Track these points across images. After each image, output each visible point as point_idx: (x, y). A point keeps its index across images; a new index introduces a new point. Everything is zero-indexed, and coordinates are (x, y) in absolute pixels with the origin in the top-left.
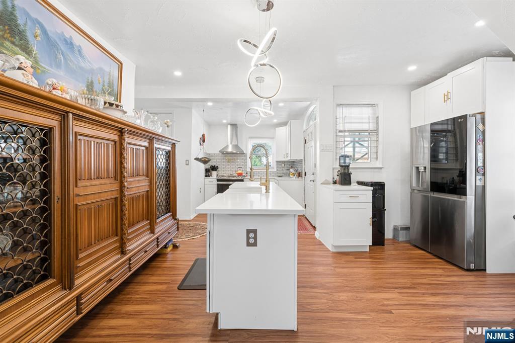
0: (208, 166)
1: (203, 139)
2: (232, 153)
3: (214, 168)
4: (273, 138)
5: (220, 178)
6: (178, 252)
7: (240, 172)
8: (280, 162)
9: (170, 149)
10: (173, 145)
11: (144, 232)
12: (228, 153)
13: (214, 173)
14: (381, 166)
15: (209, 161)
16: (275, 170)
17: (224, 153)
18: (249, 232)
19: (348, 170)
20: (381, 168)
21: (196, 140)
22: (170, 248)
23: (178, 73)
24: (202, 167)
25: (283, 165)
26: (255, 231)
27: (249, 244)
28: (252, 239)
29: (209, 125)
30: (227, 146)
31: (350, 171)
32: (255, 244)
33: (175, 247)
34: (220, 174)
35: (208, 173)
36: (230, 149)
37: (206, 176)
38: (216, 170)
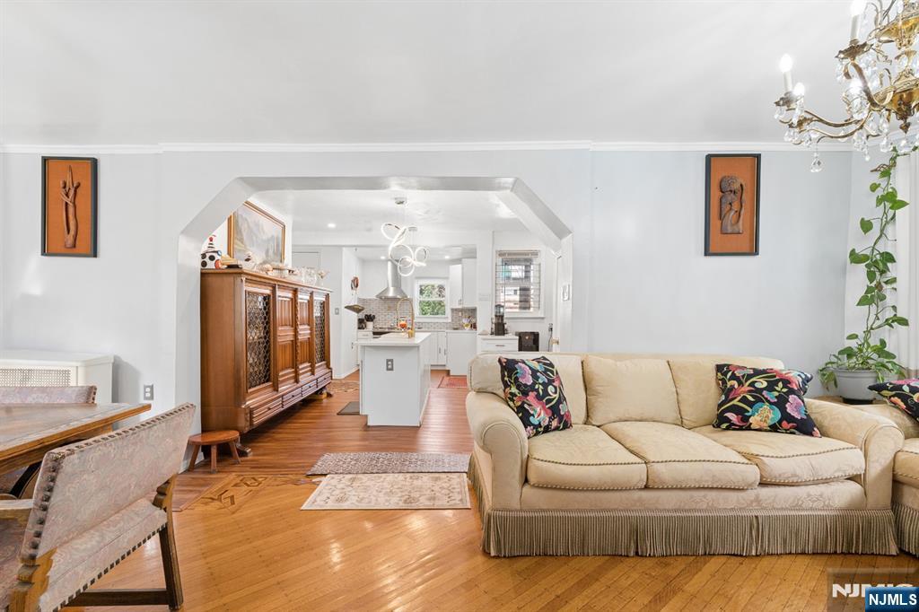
0: (362, 315)
1: (355, 284)
2: (394, 299)
3: (370, 318)
4: (447, 278)
5: (376, 330)
6: (332, 400)
7: (403, 322)
8: (456, 310)
9: (324, 299)
10: (327, 296)
11: (306, 372)
12: (388, 299)
13: (370, 325)
14: (542, 316)
15: (363, 309)
16: (450, 321)
17: (383, 298)
18: (388, 361)
19: (502, 320)
20: (543, 318)
21: (347, 283)
22: (324, 396)
23: (332, 225)
24: (354, 316)
25: (460, 314)
26: (392, 361)
27: (388, 369)
28: (390, 366)
29: (364, 262)
30: (387, 290)
31: (505, 321)
32: (392, 369)
33: (329, 395)
34: (378, 326)
35: (362, 324)
36: (391, 294)
37: (359, 328)
38: (372, 321)
